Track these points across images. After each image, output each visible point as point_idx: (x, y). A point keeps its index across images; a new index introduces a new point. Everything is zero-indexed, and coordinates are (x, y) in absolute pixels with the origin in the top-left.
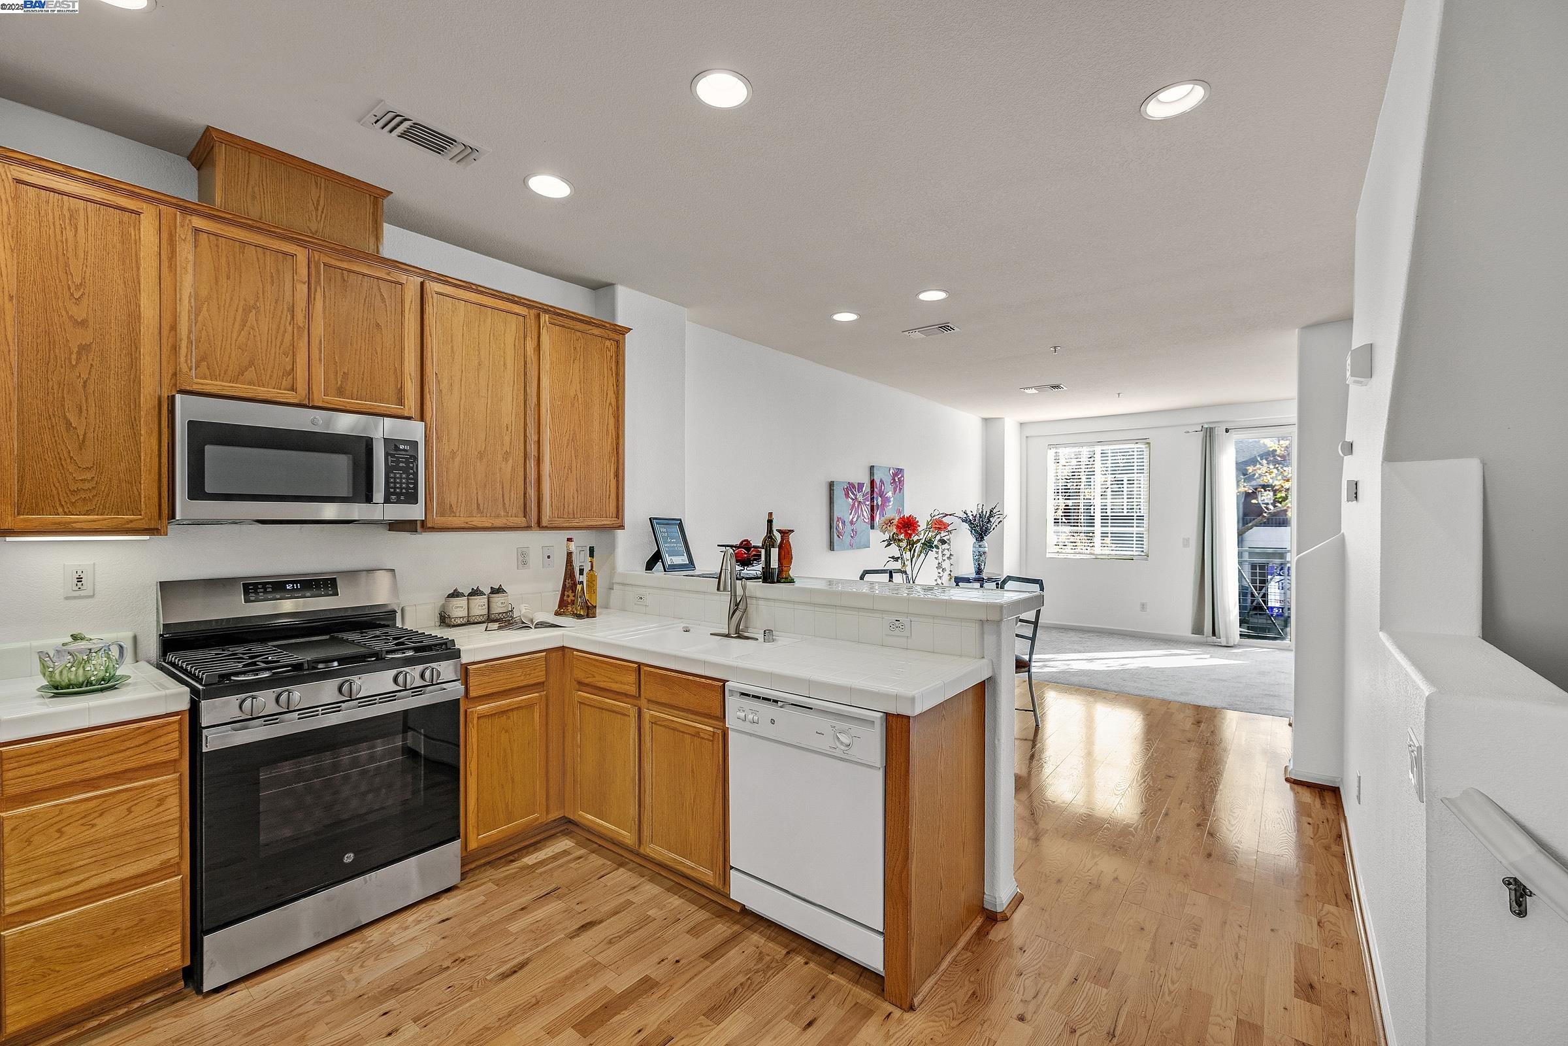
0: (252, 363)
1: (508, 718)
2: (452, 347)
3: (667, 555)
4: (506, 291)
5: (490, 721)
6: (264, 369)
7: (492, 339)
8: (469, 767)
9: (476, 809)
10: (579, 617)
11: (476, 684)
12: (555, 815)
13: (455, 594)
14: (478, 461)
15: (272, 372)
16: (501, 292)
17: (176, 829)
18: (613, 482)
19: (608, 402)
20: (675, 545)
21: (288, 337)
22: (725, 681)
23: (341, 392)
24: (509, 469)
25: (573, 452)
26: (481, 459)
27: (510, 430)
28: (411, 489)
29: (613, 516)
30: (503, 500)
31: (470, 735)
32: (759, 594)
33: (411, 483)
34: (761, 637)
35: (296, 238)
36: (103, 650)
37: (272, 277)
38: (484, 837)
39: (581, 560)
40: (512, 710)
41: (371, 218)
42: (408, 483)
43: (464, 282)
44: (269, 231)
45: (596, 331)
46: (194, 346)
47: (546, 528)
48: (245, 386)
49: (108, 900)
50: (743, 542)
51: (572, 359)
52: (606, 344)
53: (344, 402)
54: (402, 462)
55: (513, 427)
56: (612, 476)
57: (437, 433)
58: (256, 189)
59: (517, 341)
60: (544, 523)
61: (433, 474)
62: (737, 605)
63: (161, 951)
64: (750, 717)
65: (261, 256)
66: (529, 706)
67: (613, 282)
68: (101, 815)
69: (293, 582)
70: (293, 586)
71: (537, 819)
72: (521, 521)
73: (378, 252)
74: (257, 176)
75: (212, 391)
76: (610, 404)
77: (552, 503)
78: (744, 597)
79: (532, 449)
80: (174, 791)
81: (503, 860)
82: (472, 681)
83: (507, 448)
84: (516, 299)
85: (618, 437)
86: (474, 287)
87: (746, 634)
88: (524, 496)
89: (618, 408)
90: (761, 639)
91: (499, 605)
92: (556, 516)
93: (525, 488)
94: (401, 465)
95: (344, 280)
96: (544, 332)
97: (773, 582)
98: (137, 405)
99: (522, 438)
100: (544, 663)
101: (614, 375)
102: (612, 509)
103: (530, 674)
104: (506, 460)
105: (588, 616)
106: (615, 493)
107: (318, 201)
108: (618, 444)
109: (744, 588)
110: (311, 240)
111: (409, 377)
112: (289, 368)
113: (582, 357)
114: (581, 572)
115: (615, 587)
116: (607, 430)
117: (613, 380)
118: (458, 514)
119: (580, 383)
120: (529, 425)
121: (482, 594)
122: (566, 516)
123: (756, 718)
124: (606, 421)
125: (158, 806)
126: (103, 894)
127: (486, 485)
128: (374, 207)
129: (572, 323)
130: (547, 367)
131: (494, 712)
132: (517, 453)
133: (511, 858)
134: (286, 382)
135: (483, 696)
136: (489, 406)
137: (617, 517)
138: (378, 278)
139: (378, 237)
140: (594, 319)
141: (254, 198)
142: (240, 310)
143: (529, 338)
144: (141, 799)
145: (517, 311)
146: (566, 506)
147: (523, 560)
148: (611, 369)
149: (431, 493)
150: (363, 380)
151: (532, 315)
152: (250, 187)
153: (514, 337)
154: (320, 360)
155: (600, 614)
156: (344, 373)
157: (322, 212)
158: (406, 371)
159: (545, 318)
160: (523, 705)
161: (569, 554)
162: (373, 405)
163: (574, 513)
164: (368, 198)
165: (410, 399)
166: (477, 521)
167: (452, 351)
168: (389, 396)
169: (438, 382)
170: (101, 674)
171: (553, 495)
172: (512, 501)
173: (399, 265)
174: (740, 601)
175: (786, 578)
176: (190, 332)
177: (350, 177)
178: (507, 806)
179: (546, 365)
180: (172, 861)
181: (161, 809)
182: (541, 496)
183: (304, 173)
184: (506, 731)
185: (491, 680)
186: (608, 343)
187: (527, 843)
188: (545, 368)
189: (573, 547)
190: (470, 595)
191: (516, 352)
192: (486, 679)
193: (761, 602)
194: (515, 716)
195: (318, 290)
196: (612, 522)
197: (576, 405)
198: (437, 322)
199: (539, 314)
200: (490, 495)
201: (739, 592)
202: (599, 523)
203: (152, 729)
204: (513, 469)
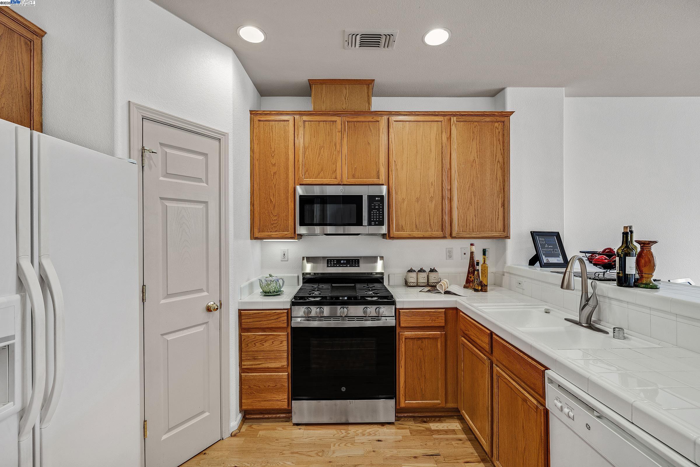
0: (322, 170)
1: (422, 342)
2: (403, 146)
3: (544, 257)
4: (430, 111)
5: (412, 341)
6: (326, 171)
7: (423, 138)
8: (401, 363)
9: (404, 386)
10: (476, 290)
11: (404, 320)
12: (450, 405)
13: (411, 271)
14: (416, 203)
15: (329, 172)
16: (428, 112)
17: (286, 354)
18: (501, 210)
19: (497, 160)
20: (552, 250)
21: (334, 156)
22: (547, 368)
23: (354, 177)
24: (433, 205)
25: (472, 193)
26: (418, 202)
27: (433, 185)
28: (381, 218)
29: (501, 231)
30: (430, 223)
31: (401, 346)
32: (611, 295)
33: (381, 216)
34: (611, 331)
35: (337, 114)
36: (275, 281)
37: (329, 132)
38: (408, 403)
39: (478, 257)
40: (425, 338)
41: (367, 95)
42: (379, 216)
43: (408, 112)
44: (328, 114)
45: (488, 119)
46: (304, 166)
47: (455, 238)
48: (320, 180)
49: (267, 374)
50: (605, 250)
51: (472, 139)
52: (495, 126)
53: (355, 181)
54: (377, 206)
55: (435, 183)
56: (500, 205)
57: (395, 191)
58: (324, 99)
59: (437, 135)
60: (454, 235)
61: (393, 211)
62: (588, 300)
63: (281, 400)
64: (566, 410)
65: (325, 125)
66: (435, 339)
67: (503, 87)
68: (265, 342)
69: (343, 260)
70: (343, 262)
71: (439, 404)
72: (440, 234)
73: (370, 109)
74: (324, 94)
75: (309, 183)
76: (498, 161)
77: (459, 223)
78: (594, 294)
79: (447, 194)
80: (285, 339)
81: (421, 419)
82: (402, 318)
83: (432, 194)
84: (437, 113)
85: (504, 181)
86: (413, 113)
87: (598, 326)
88: (442, 220)
89: (504, 163)
90: (611, 334)
91: (433, 278)
92: (462, 231)
93: (442, 216)
94: (376, 207)
95: (355, 126)
96: (453, 127)
97: (629, 286)
98: (288, 192)
99: (440, 188)
100: (444, 315)
101: (501, 143)
102: (500, 225)
103: (435, 320)
104: (431, 201)
105: (481, 290)
106: (503, 216)
107: (346, 95)
108: (504, 186)
109: (594, 288)
110: (342, 113)
111: (382, 165)
112: (334, 170)
113: (478, 137)
114: (478, 264)
115: (505, 274)
116: (496, 178)
117: (500, 147)
118: (406, 231)
119: (477, 152)
120: (444, 181)
121: (424, 271)
122: (468, 231)
123: (571, 414)
124: (496, 172)
125: (281, 343)
126: (266, 371)
127: (420, 216)
128: (368, 90)
129: (471, 118)
130: (455, 147)
131: (414, 337)
132: (438, 197)
133: (425, 419)
134: (333, 176)
135: (408, 327)
136: (422, 174)
137: (504, 231)
138: (369, 122)
139: (369, 103)
140: (486, 112)
141: (323, 102)
142: (318, 149)
143: (444, 133)
144: (276, 340)
145: (437, 120)
146: (468, 225)
147: (450, 255)
148: (499, 140)
149: (392, 220)
150: (362, 170)
151: (446, 119)
152: (322, 98)
153: (436, 134)
154: (346, 164)
155: (492, 290)
156: (355, 168)
157: (347, 99)
158: (381, 163)
159: (453, 119)
160: (431, 337)
161: (472, 253)
162: (366, 181)
163: (473, 229)
164: (365, 87)
165: (382, 175)
166: (415, 234)
167: (403, 148)
168: (373, 175)
169: (396, 165)
170: (274, 290)
171: (460, 219)
172: (435, 223)
173: (378, 113)
174: (591, 297)
175: (646, 284)
176: (302, 161)
177: (357, 80)
178: (422, 391)
179: (455, 146)
180: (285, 366)
181: (281, 345)
182: (452, 220)
183: (340, 85)
184: (421, 349)
185: (412, 320)
186: (496, 124)
187: (436, 414)
188: (454, 147)
189: (474, 249)
190: (419, 271)
191: (437, 142)
192: (409, 319)
193: (613, 302)
194: (426, 342)
195: (345, 133)
196: (499, 235)
197: (474, 165)
198: (395, 135)
199: (451, 118)
200: (423, 220)
201: (590, 290)
202: (491, 235)
203: (279, 314)
204: (435, 206)
